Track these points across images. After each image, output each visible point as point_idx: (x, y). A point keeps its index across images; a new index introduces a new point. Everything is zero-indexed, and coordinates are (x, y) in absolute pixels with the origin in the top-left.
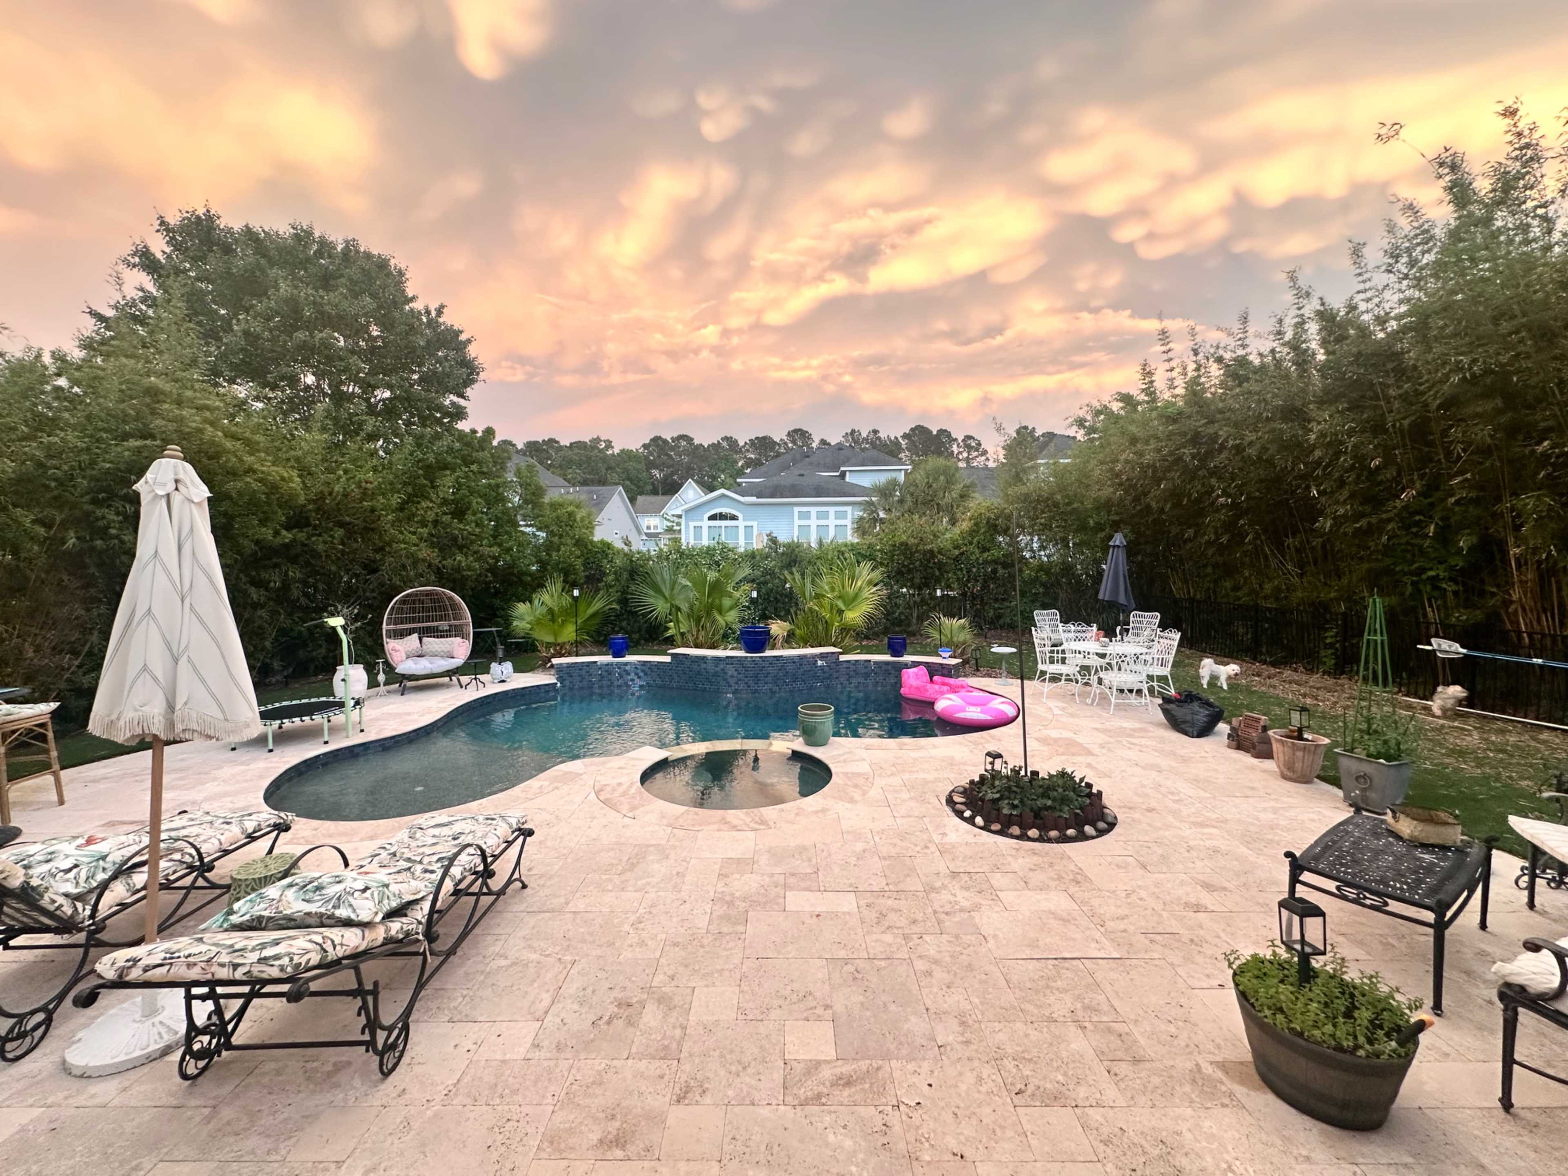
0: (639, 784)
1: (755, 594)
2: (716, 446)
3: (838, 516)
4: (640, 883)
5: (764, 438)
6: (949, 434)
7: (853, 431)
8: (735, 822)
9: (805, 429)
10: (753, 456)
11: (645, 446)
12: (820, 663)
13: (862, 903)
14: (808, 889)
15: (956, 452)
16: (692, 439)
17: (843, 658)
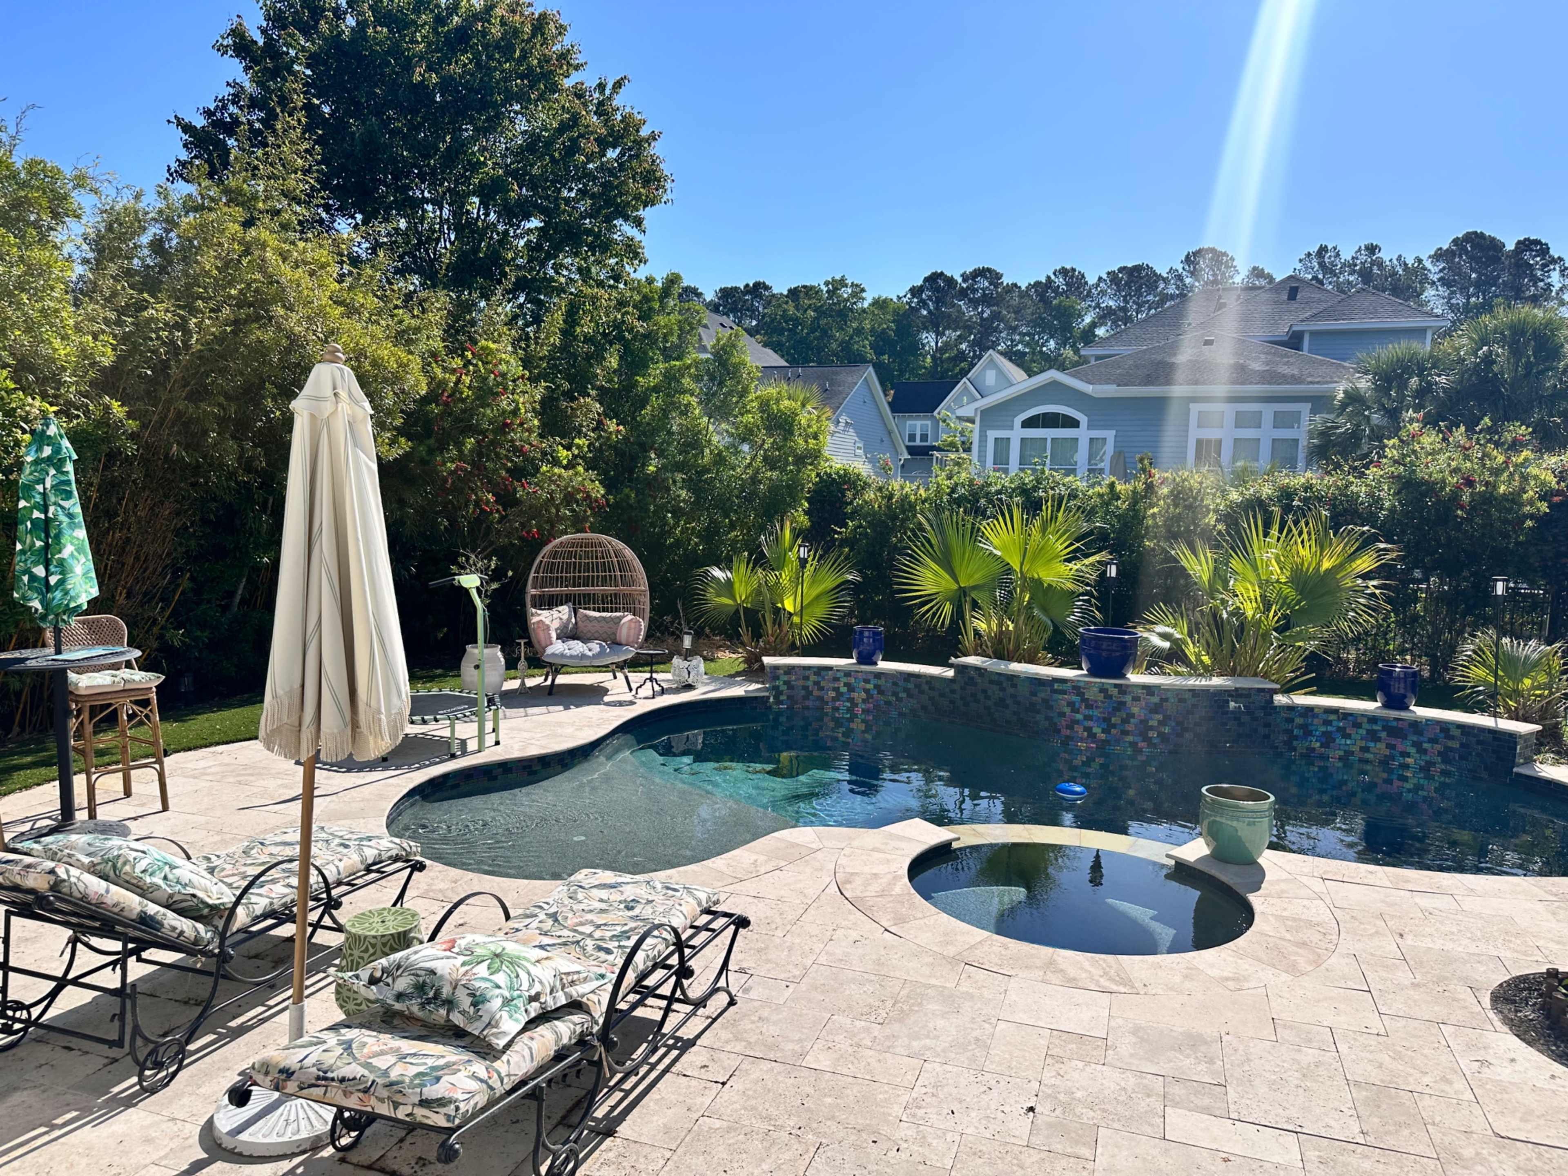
0: (906, 880)
1: (1113, 571)
2: (1043, 288)
3: (1281, 420)
4: (915, 1044)
5: (1138, 268)
6: (1543, 249)
7: (1323, 250)
8: (1072, 972)
9: (1220, 248)
10: (1111, 303)
11: (915, 291)
12: (1232, 704)
13: (1312, 1155)
14: (1206, 1110)
15: (1558, 286)
16: (999, 276)
17: (1280, 699)
